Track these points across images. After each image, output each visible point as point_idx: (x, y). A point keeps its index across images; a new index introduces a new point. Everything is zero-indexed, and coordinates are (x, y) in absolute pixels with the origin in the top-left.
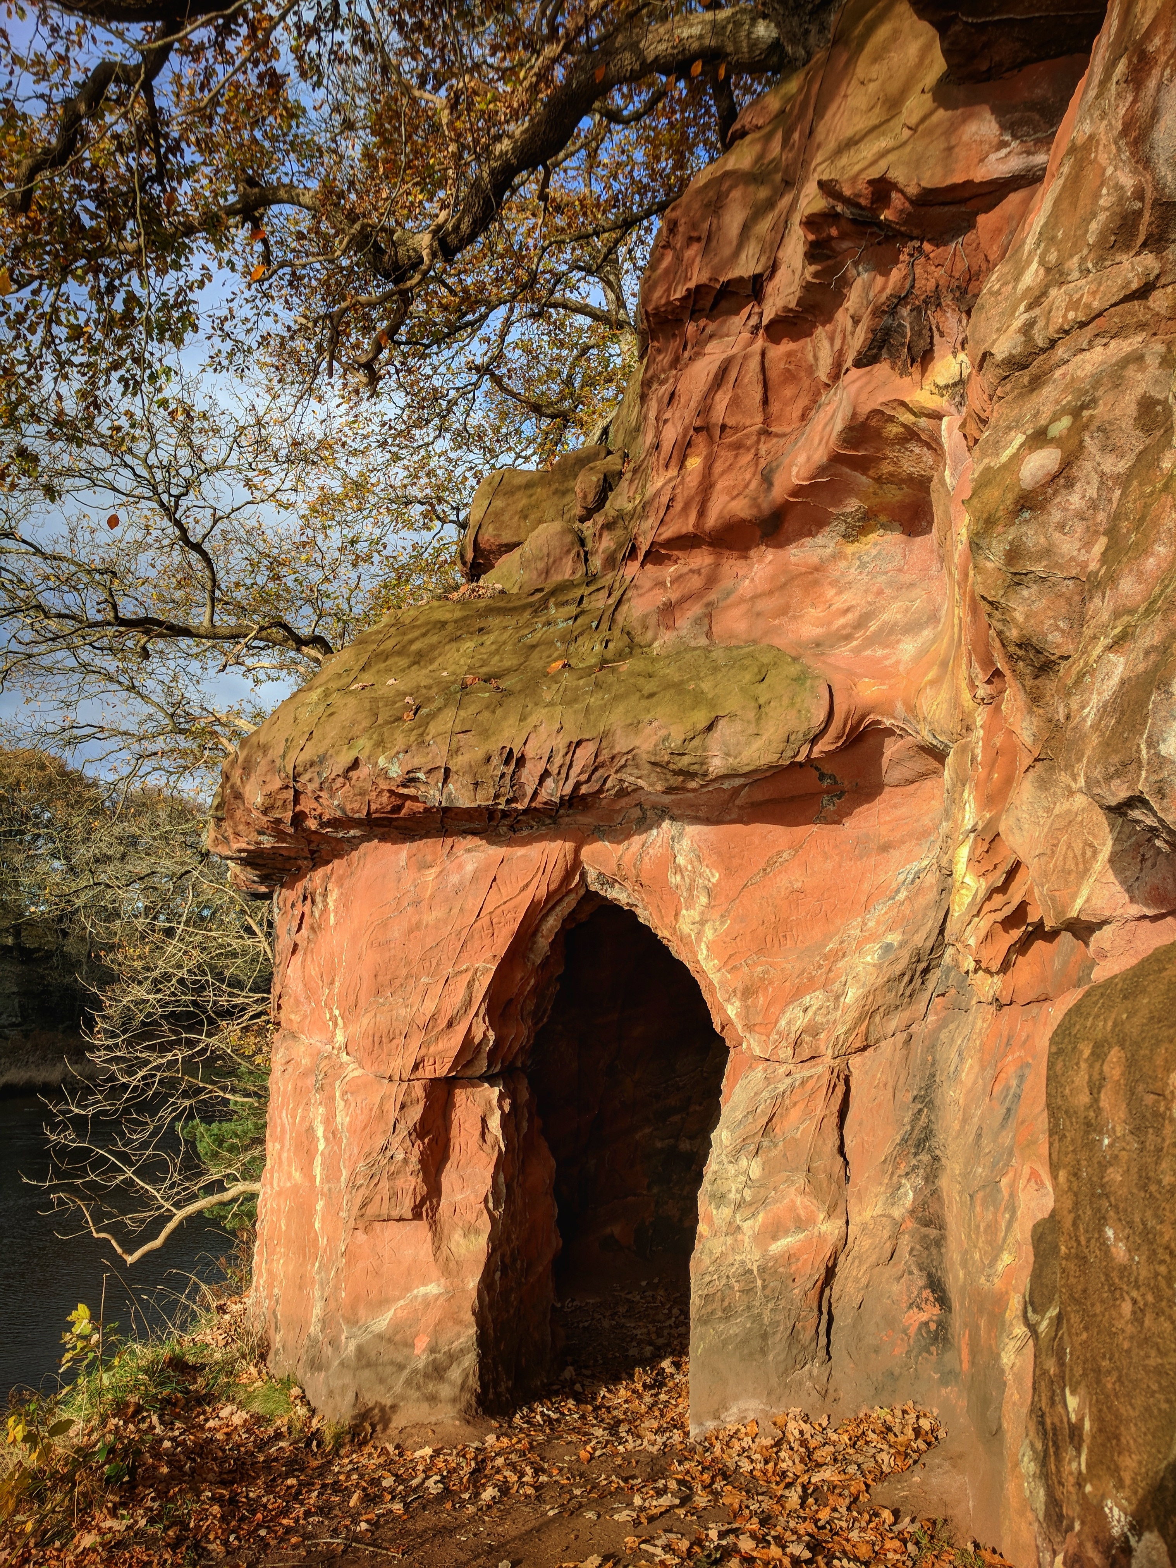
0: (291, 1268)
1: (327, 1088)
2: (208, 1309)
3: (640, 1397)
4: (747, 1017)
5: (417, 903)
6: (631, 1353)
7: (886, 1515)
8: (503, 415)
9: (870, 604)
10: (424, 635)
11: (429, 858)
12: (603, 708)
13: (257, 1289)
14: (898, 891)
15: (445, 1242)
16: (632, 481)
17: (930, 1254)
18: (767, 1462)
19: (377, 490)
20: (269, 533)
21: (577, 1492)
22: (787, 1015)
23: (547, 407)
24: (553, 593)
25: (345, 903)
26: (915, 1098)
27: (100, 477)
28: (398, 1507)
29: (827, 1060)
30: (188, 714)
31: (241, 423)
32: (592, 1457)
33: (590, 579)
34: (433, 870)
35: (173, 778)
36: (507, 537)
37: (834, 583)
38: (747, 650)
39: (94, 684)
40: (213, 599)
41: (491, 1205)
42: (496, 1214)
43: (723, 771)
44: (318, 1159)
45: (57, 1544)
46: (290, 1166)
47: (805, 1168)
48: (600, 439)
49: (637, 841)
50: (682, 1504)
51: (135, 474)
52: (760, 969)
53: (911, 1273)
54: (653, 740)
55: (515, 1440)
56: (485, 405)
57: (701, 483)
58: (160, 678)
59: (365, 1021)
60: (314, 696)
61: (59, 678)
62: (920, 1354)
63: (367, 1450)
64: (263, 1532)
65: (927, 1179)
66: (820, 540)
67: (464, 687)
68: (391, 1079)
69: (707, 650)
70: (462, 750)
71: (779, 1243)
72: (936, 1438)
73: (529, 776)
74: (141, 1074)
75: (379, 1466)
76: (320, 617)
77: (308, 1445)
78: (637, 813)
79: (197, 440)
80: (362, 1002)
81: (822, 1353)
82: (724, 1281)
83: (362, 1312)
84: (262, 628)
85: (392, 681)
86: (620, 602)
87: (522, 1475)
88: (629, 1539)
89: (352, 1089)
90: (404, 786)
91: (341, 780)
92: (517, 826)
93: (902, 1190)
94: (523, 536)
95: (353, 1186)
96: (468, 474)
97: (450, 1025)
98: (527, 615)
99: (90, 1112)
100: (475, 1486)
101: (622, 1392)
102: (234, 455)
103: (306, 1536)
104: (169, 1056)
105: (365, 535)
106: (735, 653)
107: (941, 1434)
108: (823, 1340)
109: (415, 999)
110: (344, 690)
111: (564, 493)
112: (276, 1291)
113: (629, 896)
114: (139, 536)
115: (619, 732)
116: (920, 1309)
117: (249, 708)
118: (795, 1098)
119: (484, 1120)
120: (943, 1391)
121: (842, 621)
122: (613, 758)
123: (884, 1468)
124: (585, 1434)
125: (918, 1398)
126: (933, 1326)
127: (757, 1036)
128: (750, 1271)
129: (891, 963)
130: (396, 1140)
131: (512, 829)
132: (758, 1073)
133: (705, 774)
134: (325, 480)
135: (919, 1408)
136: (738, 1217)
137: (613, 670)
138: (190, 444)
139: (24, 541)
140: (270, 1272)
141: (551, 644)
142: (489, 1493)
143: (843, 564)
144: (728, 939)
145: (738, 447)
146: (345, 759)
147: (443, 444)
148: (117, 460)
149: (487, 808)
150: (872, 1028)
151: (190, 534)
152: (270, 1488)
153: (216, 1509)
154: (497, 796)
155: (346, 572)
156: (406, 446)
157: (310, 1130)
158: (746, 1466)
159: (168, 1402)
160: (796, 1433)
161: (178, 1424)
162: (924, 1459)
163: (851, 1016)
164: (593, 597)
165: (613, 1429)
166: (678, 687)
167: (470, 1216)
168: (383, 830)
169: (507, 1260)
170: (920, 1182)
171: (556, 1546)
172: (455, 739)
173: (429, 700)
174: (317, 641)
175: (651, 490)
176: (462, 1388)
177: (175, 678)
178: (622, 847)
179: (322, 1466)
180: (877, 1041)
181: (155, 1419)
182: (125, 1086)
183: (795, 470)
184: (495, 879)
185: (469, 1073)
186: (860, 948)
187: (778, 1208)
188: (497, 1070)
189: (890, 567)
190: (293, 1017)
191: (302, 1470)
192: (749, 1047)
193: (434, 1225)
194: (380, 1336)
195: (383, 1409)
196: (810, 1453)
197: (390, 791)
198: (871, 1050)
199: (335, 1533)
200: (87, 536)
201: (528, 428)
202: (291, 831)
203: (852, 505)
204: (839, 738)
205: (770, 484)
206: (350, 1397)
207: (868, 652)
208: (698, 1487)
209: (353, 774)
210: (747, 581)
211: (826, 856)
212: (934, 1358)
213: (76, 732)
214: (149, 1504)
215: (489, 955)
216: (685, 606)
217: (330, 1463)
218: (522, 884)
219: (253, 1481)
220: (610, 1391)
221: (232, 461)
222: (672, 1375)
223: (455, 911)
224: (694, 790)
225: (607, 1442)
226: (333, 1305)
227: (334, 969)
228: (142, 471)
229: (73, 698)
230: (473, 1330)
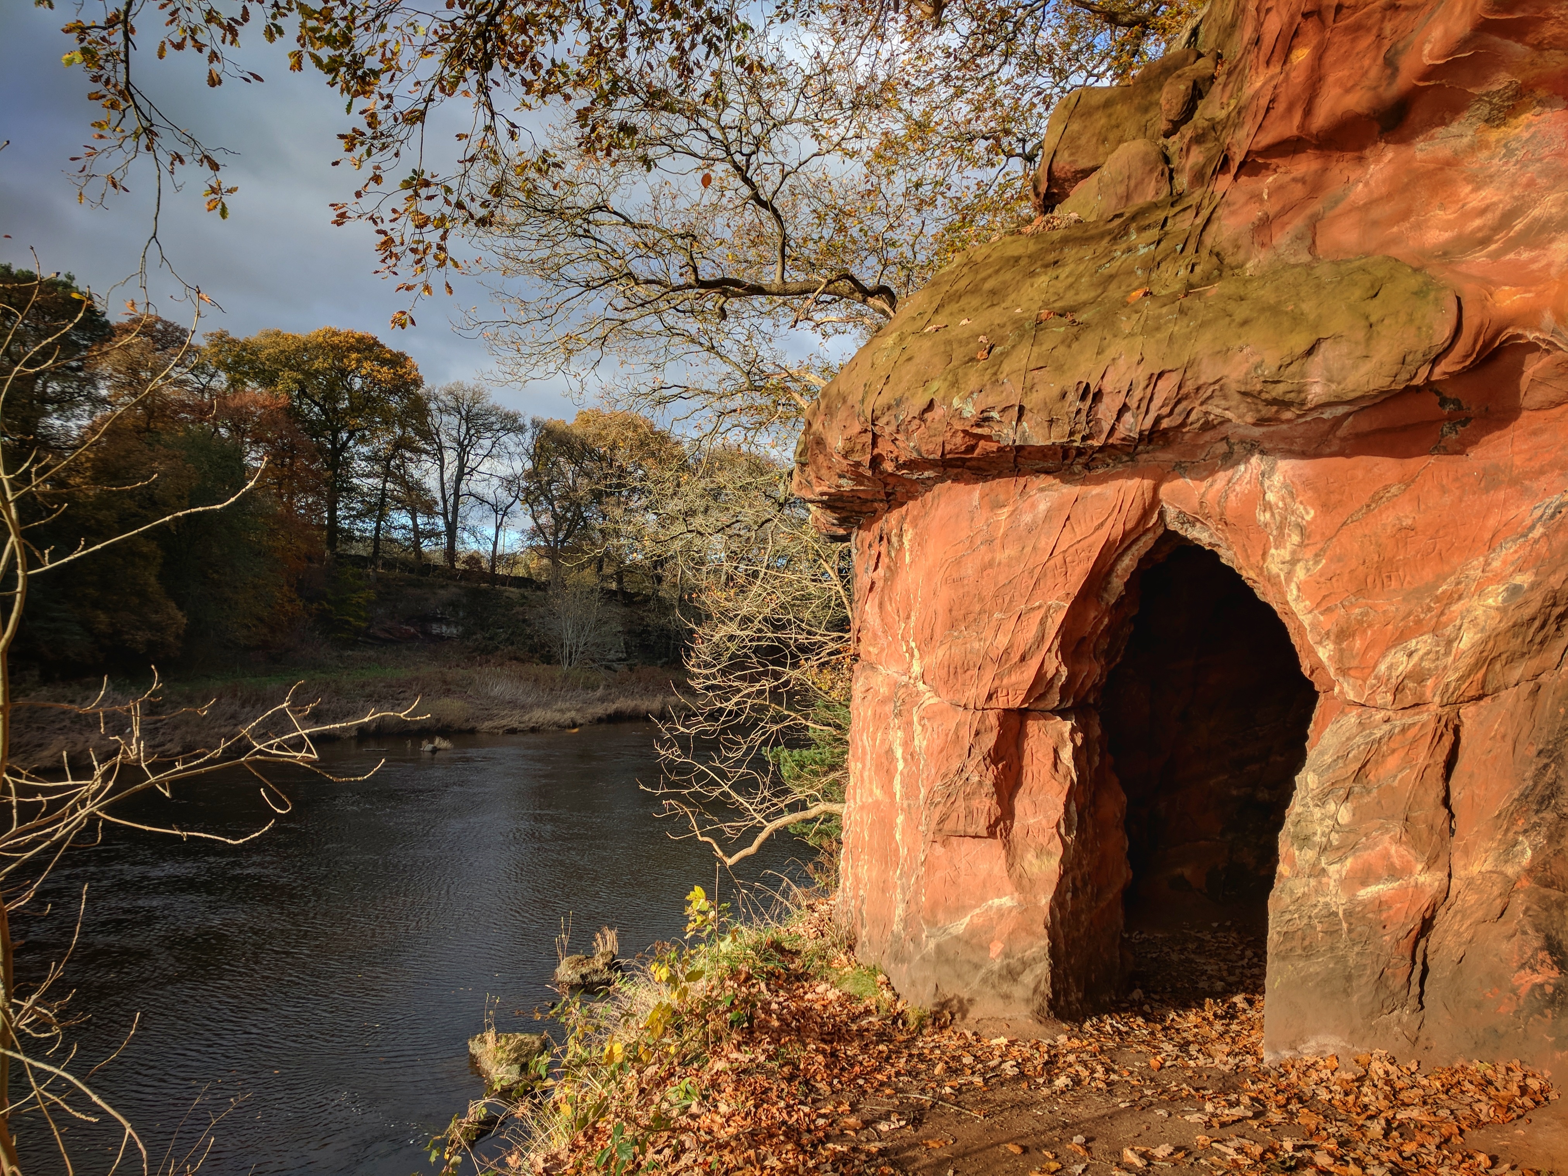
0: (874, 874)
1: (905, 713)
2: (799, 907)
3: (1211, 1024)
4: (1341, 660)
5: (990, 542)
6: (1201, 985)
7: (1482, 1158)
8: (1074, 30)
9: (1516, 198)
10: (997, 272)
11: (1002, 497)
12: (1188, 337)
13: (844, 890)
14: (1532, 527)
15: (1018, 860)
16: (1225, 85)
17: (1551, 916)
18: (1347, 1094)
19: (940, 129)
20: (835, 185)
21: (1148, 1092)
22: (1389, 660)
23: (1124, 14)
24: (1133, 218)
25: (920, 542)
26: (1540, 753)
27: (679, 143)
28: (978, 1080)
29: (1434, 707)
30: (762, 372)
31: (807, 73)
32: (1162, 1067)
33: (1175, 199)
34: (1005, 510)
35: (751, 434)
36: (1084, 163)
37: (1468, 180)
38: (1357, 264)
39: (679, 346)
40: (783, 256)
41: (1063, 831)
42: (1068, 839)
43: (1324, 399)
44: (898, 779)
45: (696, 1065)
46: (871, 783)
47: (1402, 816)
48: (1188, 42)
49: (1222, 477)
50: (1256, 1116)
51: (710, 138)
52: (1357, 611)
53: (1525, 933)
54: (1244, 368)
55: (1085, 1042)
56: (1053, 23)
57: (1309, 78)
58: (737, 337)
59: (940, 653)
60: (890, 341)
61: (648, 341)
62: (1531, 1015)
63: (947, 1033)
64: (861, 1082)
65: (1550, 838)
66: (1454, 128)
67: (1039, 323)
68: (965, 707)
69: (1309, 267)
70: (1037, 387)
71: (1369, 889)
72: (1547, 1099)
73: (1106, 411)
74: (735, 700)
75: (959, 1047)
76: (885, 266)
77: (894, 1022)
78: (1222, 448)
79: (766, 95)
80: (937, 636)
81: (1413, 1002)
82: (1305, 921)
83: (940, 916)
84: (830, 282)
85: (965, 322)
86: (1208, 221)
87: (1093, 1071)
88: (1201, 1138)
89: (929, 716)
90: (978, 425)
91: (917, 422)
92: (1091, 464)
93: (1519, 848)
94: (1101, 160)
95: (931, 803)
96: (1035, 100)
97: (1023, 659)
98: (1105, 243)
99: (693, 731)
100: (1048, 1073)
101: (1192, 1017)
102: (801, 106)
103: (898, 1090)
104: (757, 686)
105: (929, 179)
106: (1343, 268)
107: (1553, 1096)
108: (1415, 989)
109: (989, 633)
110: (918, 333)
111: (1146, 110)
112: (861, 892)
113: (1211, 536)
114: (714, 199)
115: (1205, 362)
116: (1534, 970)
117: (818, 363)
118: (1392, 745)
119: (1056, 751)
120: (1558, 1055)
121: (1478, 222)
122: (1198, 389)
123: (1482, 1117)
124: (1155, 1047)
125: (1527, 1058)
126: (1549, 989)
127: (1351, 681)
128: (1336, 914)
129: (1519, 607)
130: (971, 764)
131: (1087, 466)
132: (1352, 718)
133: (1303, 403)
134: (888, 124)
135: (1527, 1068)
136: (1323, 860)
137: (1200, 295)
138: (760, 102)
139: (615, 213)
140: (856, 877)
141: (1131, 272)
142: (1061, 1082)
143: (1484, 155)
144: (1322, 580)
145: (1357, 29)
146: (921, 401)
147: (1007, 72)
148: (693, 125)
149: (1062, 446)
150: (1490, 676)
151: (761, 191)
152: (864, 1049)
153: (820, 1058)
154: (1072, 433)
155: (912, 219)
156: (972, 79)
157: (890, 752)
158: (1324, 1095)
159: (771, 975)
160: (1381, 1072)
161: (781, 993)
162: (1529, 1115)
163: (1465, 663)
164: (1178, 218)
165: (1184, 1046)
166: (1274, 310)
167: (1043, 840)
168: (956, 471)
169: (1079, 884)
170: (1541, 840)
171: (1128, 1132)
172: (1029, 376)
173: (1002, 339)
174: (883, 291)
175: (1248, 91)
176: (1035, 991)
177: (750, 338)
178: (1206, 483)
179: (908, 1040)
180: (1497, 690)
181: (763, 986)
182: (721, 711)
183: (1427, 48)
184: (1068, 518)
185: (1041, 705)
186: (1480, 592)
187: (1370, 856)
188: (1069, 704)
189: (1547, 151)
190: (871, 649)
191: (891, 1041)
192: (1341, 692)
193: (1008, 845)
194: (958, 938)
195: (961, 1001)
196: (1395, 1093)
197: (965, 432)
198: (1487, 700)
199: (923, 1091)
200: (669, 203)
201: (1103, 40)
202: (869, 473)
203: (1501, 81)
204: (1467, 356)
205: (1396, 70)
206: (931, 988)
207: (1511, 256)
208: (1272, 1105)
209: (928, 416)
210: (1361, 185)
211: (1444, 490)
212: (1549, 1020)
213: (665, 393)
214: (766, 1046)
215: (1062, 593)
216: (1285, 218)
217: (914, 1039)
218: (1096, 523)
219: (850, 1042)
220: (1179, 1016)
221: (798, 114)
222: (1244, 1011)
223: (1028, 549)
224: (1289, 421)
225: (1177, 1057)
226: (913, 908)
227: (910, 605)
228: (716, 133)
229: (661, 361)
230: (1045, 942)
